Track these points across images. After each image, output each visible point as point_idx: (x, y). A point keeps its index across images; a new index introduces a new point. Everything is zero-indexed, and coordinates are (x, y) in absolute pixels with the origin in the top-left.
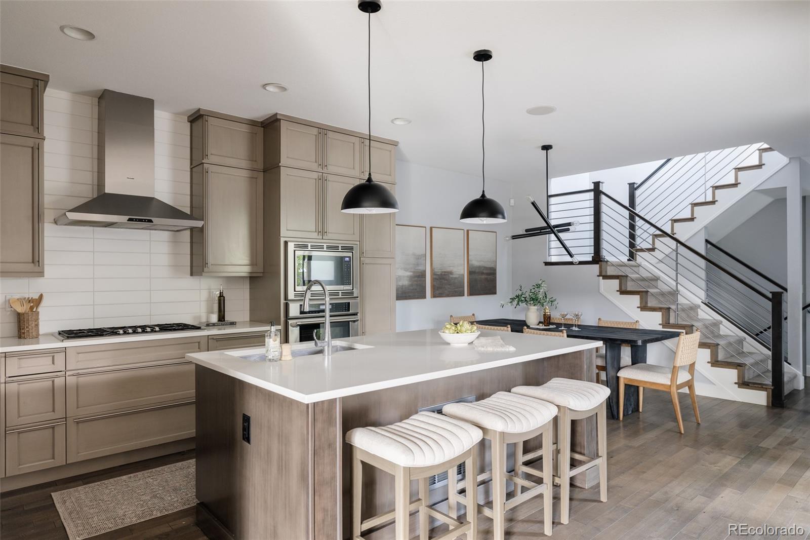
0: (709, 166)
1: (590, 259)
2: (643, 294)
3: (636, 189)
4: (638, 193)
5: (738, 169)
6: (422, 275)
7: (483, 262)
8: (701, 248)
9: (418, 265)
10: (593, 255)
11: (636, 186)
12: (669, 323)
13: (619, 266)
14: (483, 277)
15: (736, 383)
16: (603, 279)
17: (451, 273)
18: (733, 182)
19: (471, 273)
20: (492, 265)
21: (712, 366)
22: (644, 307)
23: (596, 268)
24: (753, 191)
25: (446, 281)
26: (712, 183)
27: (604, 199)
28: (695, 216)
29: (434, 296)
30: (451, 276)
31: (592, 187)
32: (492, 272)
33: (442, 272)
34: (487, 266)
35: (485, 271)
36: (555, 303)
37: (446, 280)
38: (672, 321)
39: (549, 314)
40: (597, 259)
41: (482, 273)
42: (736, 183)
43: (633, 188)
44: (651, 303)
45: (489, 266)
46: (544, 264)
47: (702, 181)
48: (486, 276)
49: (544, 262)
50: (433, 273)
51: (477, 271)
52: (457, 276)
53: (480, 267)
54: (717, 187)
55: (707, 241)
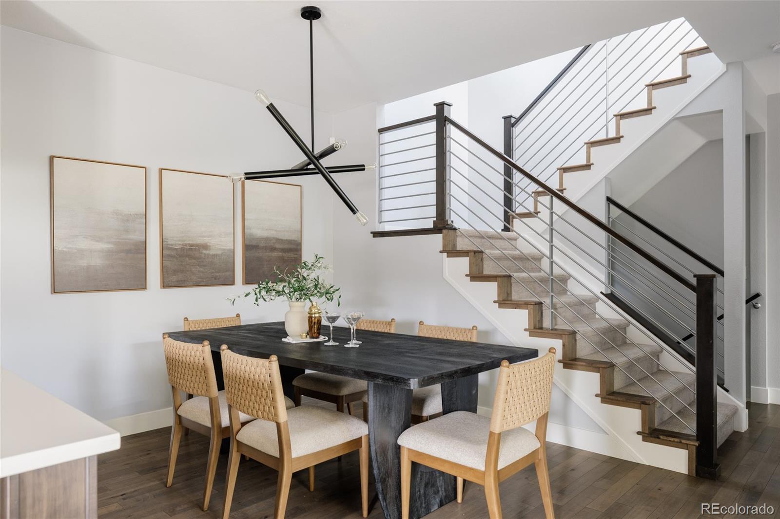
0: (612, 85)
1: (431, 226)
2: (505, 281)
3: (513, 125)
4: (516, 130)
5: (653, 85)
6: (141, 249)
7: (276, 231)
8: (600, 212)
9: (127, 231)
10: (435, 219)
11: (513, 120)
12: (541, 328)
13: (471, 236)
14: (275, 254)
15: (638, 433)
16: (447, 257)
17: (205, 247)
18: (645, 106)
19: (248, 247)
20: (294, 237)
21: (602, 402)
22: (505, 301)
23: (438, 238)
24: (675, 119)
25: (193, 261)
26: (616, 110)
27: (452, 131)
28: (591, 162)
29: (166, 284)
30: (204, 252)
31: (433, 112)
32: (293, 247)
33: (186, 245)
34: (284, 238)
35: (278, 246)
36: (336, 296)
37: (195, 259)
38: (547, 323)
39: (317, 315)
40: (442, 225)
41: (273, 249)
42: (650, 107)
43: (510, 123)
44: (517, 294)
45: (288, 238)
46: (372, 235)
47: (602, 108)
48: (280, 254)
49: (371, 233)
50: (164, 247)
51: (262, 244)
52: (219, 252)
53: (267, 239)
54: (622, 116)
55: (609, 200)
